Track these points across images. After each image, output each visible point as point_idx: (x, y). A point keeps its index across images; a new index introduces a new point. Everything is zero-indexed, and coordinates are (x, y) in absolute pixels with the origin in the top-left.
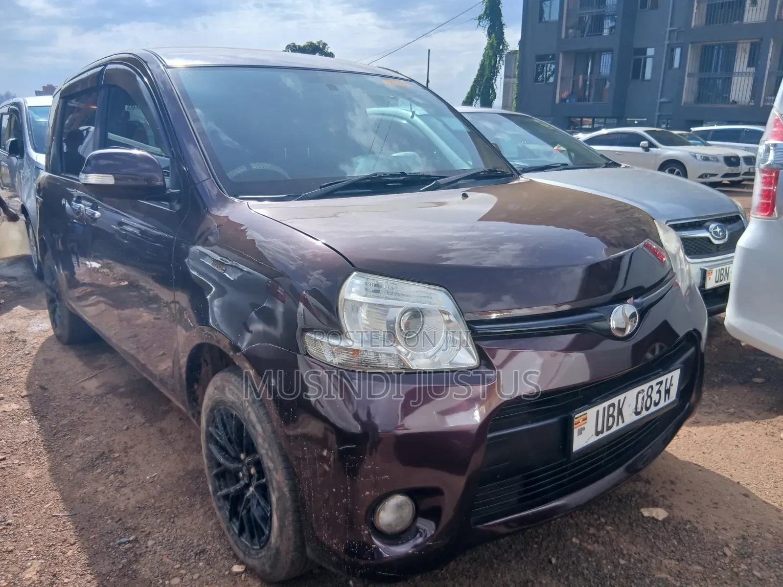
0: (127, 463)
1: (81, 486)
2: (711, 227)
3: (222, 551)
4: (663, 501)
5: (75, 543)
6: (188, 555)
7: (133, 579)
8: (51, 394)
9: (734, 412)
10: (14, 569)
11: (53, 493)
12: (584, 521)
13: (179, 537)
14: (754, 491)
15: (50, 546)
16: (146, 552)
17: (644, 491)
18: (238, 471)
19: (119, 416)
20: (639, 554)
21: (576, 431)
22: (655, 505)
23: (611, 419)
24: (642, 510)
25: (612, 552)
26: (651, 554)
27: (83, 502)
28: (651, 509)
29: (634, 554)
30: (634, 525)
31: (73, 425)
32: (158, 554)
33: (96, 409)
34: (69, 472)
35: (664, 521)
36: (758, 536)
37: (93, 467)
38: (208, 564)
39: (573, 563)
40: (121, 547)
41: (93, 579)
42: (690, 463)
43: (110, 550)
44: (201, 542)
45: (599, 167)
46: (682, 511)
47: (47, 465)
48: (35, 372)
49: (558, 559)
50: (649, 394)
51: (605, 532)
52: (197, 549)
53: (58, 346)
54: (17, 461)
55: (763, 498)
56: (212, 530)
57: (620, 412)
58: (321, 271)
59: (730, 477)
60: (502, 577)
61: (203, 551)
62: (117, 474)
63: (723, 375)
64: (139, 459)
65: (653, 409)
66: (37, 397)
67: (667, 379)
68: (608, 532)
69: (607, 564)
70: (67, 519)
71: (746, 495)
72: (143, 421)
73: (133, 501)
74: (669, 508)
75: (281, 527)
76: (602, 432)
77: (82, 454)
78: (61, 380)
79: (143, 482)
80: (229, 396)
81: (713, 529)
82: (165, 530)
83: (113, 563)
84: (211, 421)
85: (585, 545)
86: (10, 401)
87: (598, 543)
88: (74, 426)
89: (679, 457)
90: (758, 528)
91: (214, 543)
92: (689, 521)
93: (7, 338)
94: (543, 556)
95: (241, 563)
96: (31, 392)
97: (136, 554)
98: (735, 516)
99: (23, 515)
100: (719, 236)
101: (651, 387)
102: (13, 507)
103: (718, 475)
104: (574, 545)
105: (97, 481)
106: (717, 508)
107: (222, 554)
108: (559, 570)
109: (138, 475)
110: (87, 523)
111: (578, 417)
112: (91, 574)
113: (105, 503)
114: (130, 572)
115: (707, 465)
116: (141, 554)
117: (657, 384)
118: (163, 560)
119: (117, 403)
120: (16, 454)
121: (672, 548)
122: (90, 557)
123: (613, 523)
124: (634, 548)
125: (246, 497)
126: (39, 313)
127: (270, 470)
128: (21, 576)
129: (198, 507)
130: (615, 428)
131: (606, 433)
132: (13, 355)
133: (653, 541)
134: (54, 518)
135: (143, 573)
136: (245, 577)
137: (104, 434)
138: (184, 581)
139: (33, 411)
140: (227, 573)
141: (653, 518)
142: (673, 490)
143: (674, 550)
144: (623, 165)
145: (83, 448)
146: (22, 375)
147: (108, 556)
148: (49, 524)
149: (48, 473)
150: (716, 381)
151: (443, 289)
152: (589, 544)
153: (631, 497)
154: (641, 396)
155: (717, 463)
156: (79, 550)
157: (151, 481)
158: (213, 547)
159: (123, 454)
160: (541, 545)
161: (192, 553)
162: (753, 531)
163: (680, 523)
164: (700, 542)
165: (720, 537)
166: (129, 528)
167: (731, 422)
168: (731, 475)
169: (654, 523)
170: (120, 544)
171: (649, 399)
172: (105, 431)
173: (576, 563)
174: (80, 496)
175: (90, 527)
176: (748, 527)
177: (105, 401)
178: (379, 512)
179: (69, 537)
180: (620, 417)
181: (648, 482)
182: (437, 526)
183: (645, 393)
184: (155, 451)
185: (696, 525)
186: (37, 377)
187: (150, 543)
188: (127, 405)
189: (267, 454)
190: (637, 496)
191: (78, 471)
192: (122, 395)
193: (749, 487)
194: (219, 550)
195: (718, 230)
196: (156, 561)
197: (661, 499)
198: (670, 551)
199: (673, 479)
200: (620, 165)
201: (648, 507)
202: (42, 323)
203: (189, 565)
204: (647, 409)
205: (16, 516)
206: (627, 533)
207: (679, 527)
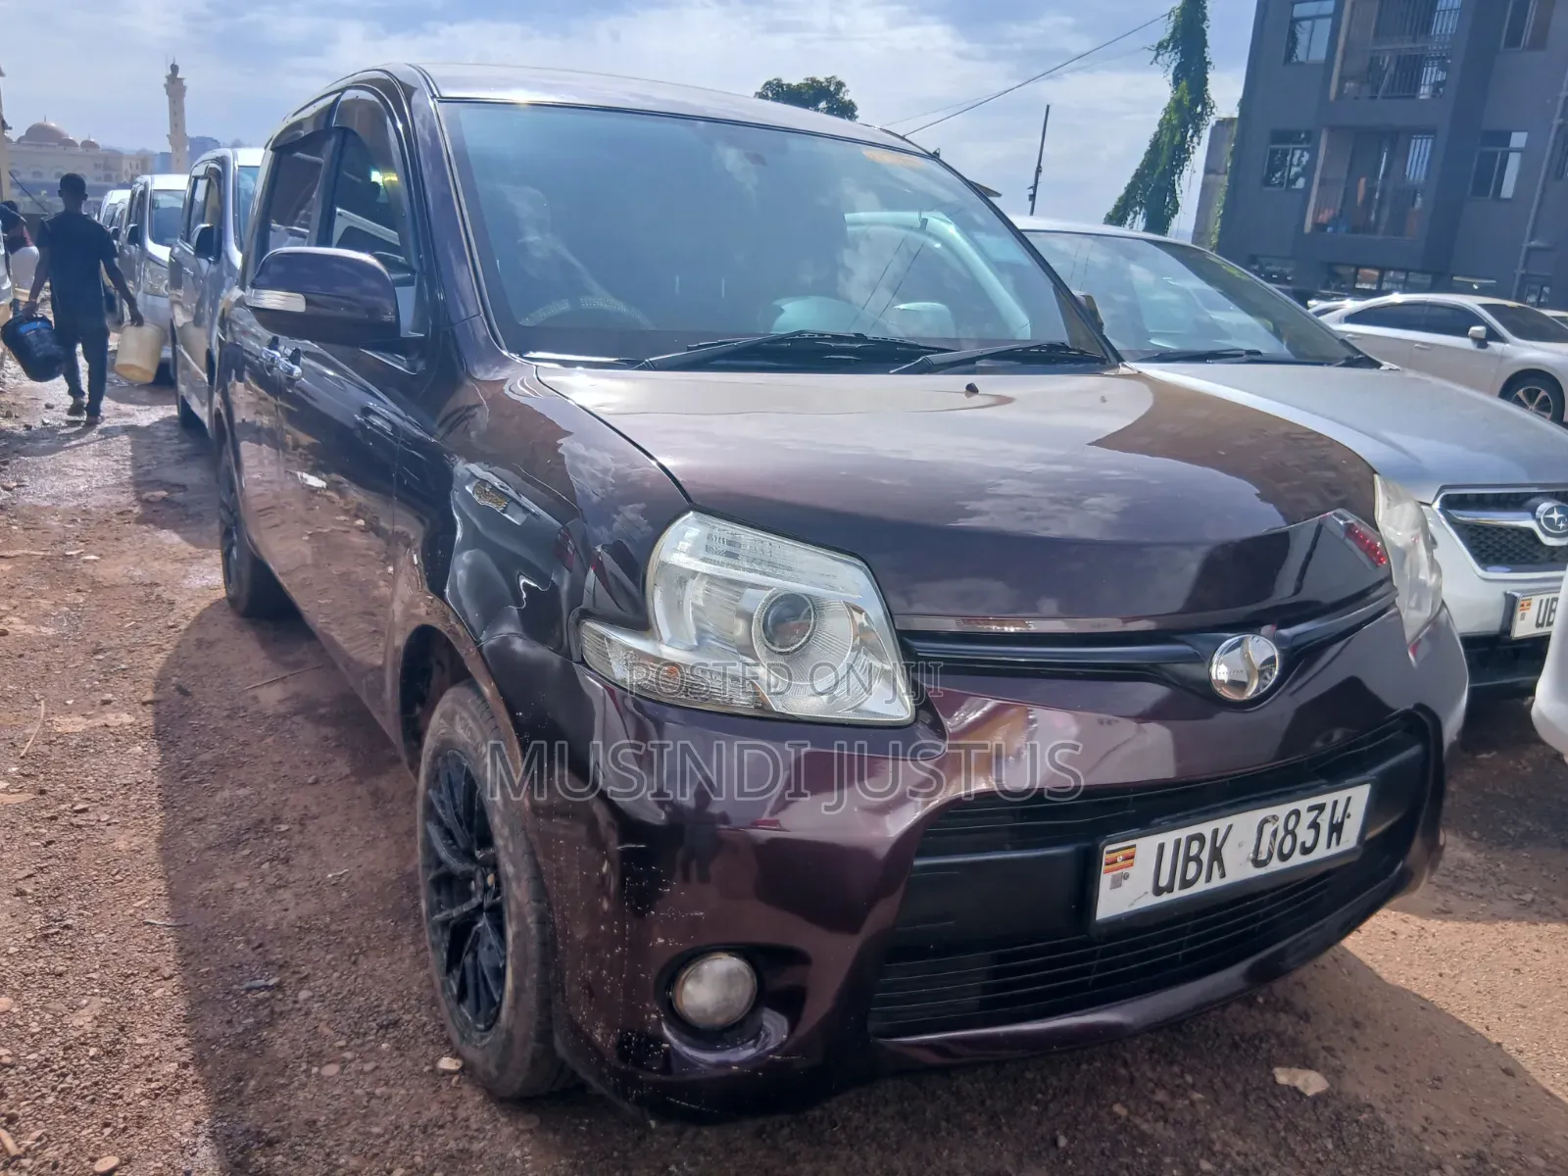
0: (298, 846)
1: (207, 874)
2: (1540, 508)
3: (428, 1028)
4: (1325, 1058)
5: (171, 977)
6: (365, 1025)
7: (257, 1055)
8: (195, 704)
9: (1533, 901)
10: (58, 1006)
11: (154, 883)
12: (1149, 1074)
13: (357, 990)
14: (1528, 1066)
15: (128, 976)
16: (292, 1009)
17: (1290, 1032)
18: (469, 877)
19: (308, 758)
20: (1246, 1155)
21: (1105, 880)
22: (1307, 1063)
23: (1192, 867)
24: (1277, 1070)
25: (1189, 1144)
26: (1271, 1159)
27: (204, 905)
28: (1295, 1070)
29: (1234, 1154)
30: (1252, 1098)
31: (220, 765)
32: (313, 1016)
33: (269, 740)
34: (193, 848)
35: (1318, 1098)
36: (1512, 1158)
37: (236, 843)
38: (398, 1049)
39: (1103, 1153)
40: (249, 995)
41: (188, 1045)
42: (1406, 991)
43: (230, 997)
44: (395, 1006)
45: (1329, 364)
46: (1361, 1083)
47: (157, 829)
48: (175, 662)
49: (1071, 1140)
50: (1290, 827)
51: (1187, 1102)
52: (384, 1017)
53: (230, 618)
54: (105, 818)
55: (1547, 1084)
56: (420, 986)
57: (1216, 855)
58: (641, 506)
59: (1483, 1031)
60: (950, 1156)
61: (395, 1024)
62: (276, 863)
63: (1529, 823)
64: (323, 841)
65: (1297, 859)
66: (169, 706)
67: (1335, 803)
68: (1192, 1104)
69: (1174, 1165)
70: (168, 932)
71: (1507, 1072)
72: (347, 770)
73: (292, 916)
74: (1334, 1074)
75: (518, 990)
76: (1170, 889)
77: (224, 818)
78: (220, 680)
79: (318, 883)
80: (461, 734)
81: (1417, 1129)
82: (336, 975)
83: (229, 1022)
84: (434, 779)
85: (1138, 1121)
86: (122, 710)
87: (1166, 1121)
88: (223, 766)
89: (1384, 976)
90: (1518, 1143)
91: (419, 1011)
92: (1370, 1106)
93: (142, 593)
94: (1044, 1129)
95: (456, 1055)
96: (160, 697)
97: (272, 1012)
98: (1473, 1111)
99: (95, 914)
100: (1558, 529)
101: (1297, 813)
102: (81, 898)
103: (1460, 1022)
104: (1116, 1117)
105: (238, 870)
106: (1437, 1088)
107: (427, 1034)
108: (1070, 1162)
109: (313, 869)
110: (201, 944)
111: (1111, 850)
112: (185, 1035)
113: (243, 913)
114: (254, 1042)
115: (1440, 1000)
116: (281, 1013)
117: (1311, 809)
118: (319, 1030)
119: (308, 733)
120: (107, 805)
121: (1320, 1155)
122: (192, 1006)
123: (1209, 1087)
124: (1241, 1143)
125: (475, 928)
126: (210, 556)
127: (507, 878)
128: (66, 1020)
129: (406, 940)
130: (1200, 887)
131: (1178, 894)
132: (146, 626)
133: (1283, 1134)
134: (146, 927)
135: (276, 1047)
136: (458, 1082)
137: (272, 786)
138: (346, 1072)
139: (157, 731)
140: (427, 1069)
141: (1295, 1089)
142: (1353, 1040)
143: (1322, 1159)
144: (1386, 365)
145: (229, 809)
146: (152, 663)
147: (223, 1007)
148: (135, 937)
149: (154, 845)
150: (1511, 832)
151: (858, 562)
152: (1147, 1121)
153: (1261, 1041)
154: (1268, 829)
155: (1463, 998)
156: (176, 991)
157: (334, 882)
158: (414, 1017)
159: (297, 828)
160: (1046, 1108)
161: (374, 1024)
162: (1506, 1146)
163: (1349, 1108)
164: (1381, 1151)
165: (1427, 1148)
166: (273, 963)
167: (1519, 920)
168: (1487, 1028)
169: (1294, 1099)
170: (249, 990)
171: (1289, 839)
172: (275, 782)
173: (1107, 1153)
174: (201, 894)
175: (205, 951)
176: (1495, 1135)
177: (286, 728)
178: (684, 983)
179: (163, 965)
180: (1216, 864)
181: (1305, 1017)
182: (792, 1028)
183: (1281, 823)
184: (355, 829)
185: (1383, 1115)
186: (177, 671)
187: (304, 995)
188: (326, 738)
189: (506, 847)
190: (1273, 1041)
191: (210, 848)
192: (320, 721)
193: (1520, 1058)
194: (425, 1025)
195: (1556, 516)
196: (304, 1029)
197: (1323, 1053)
198: (1314, 1159)
199: (1359, 1018)
200: (1378, 365)
201: (1290, 1066)
202: (211, 573)
203: (362, 1045)
204: (1284, 857)
205: (82, 915)
206: (1232, 1111)
207: (1346, 1114)
